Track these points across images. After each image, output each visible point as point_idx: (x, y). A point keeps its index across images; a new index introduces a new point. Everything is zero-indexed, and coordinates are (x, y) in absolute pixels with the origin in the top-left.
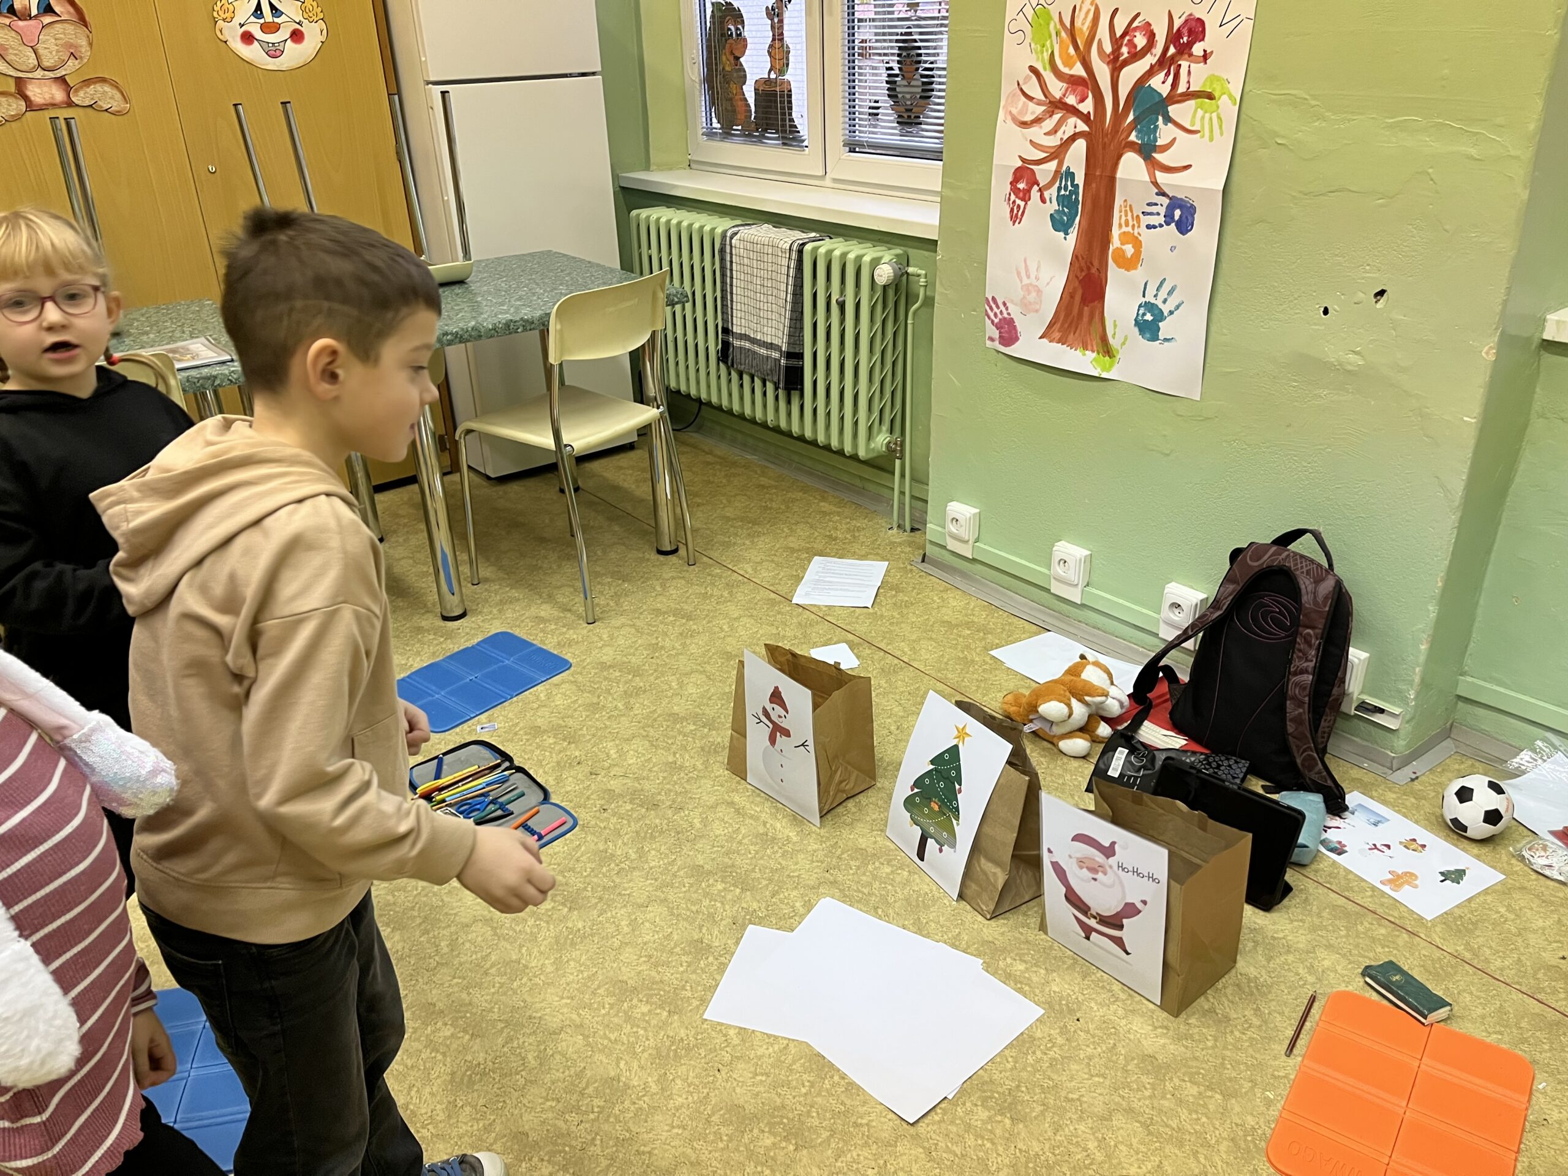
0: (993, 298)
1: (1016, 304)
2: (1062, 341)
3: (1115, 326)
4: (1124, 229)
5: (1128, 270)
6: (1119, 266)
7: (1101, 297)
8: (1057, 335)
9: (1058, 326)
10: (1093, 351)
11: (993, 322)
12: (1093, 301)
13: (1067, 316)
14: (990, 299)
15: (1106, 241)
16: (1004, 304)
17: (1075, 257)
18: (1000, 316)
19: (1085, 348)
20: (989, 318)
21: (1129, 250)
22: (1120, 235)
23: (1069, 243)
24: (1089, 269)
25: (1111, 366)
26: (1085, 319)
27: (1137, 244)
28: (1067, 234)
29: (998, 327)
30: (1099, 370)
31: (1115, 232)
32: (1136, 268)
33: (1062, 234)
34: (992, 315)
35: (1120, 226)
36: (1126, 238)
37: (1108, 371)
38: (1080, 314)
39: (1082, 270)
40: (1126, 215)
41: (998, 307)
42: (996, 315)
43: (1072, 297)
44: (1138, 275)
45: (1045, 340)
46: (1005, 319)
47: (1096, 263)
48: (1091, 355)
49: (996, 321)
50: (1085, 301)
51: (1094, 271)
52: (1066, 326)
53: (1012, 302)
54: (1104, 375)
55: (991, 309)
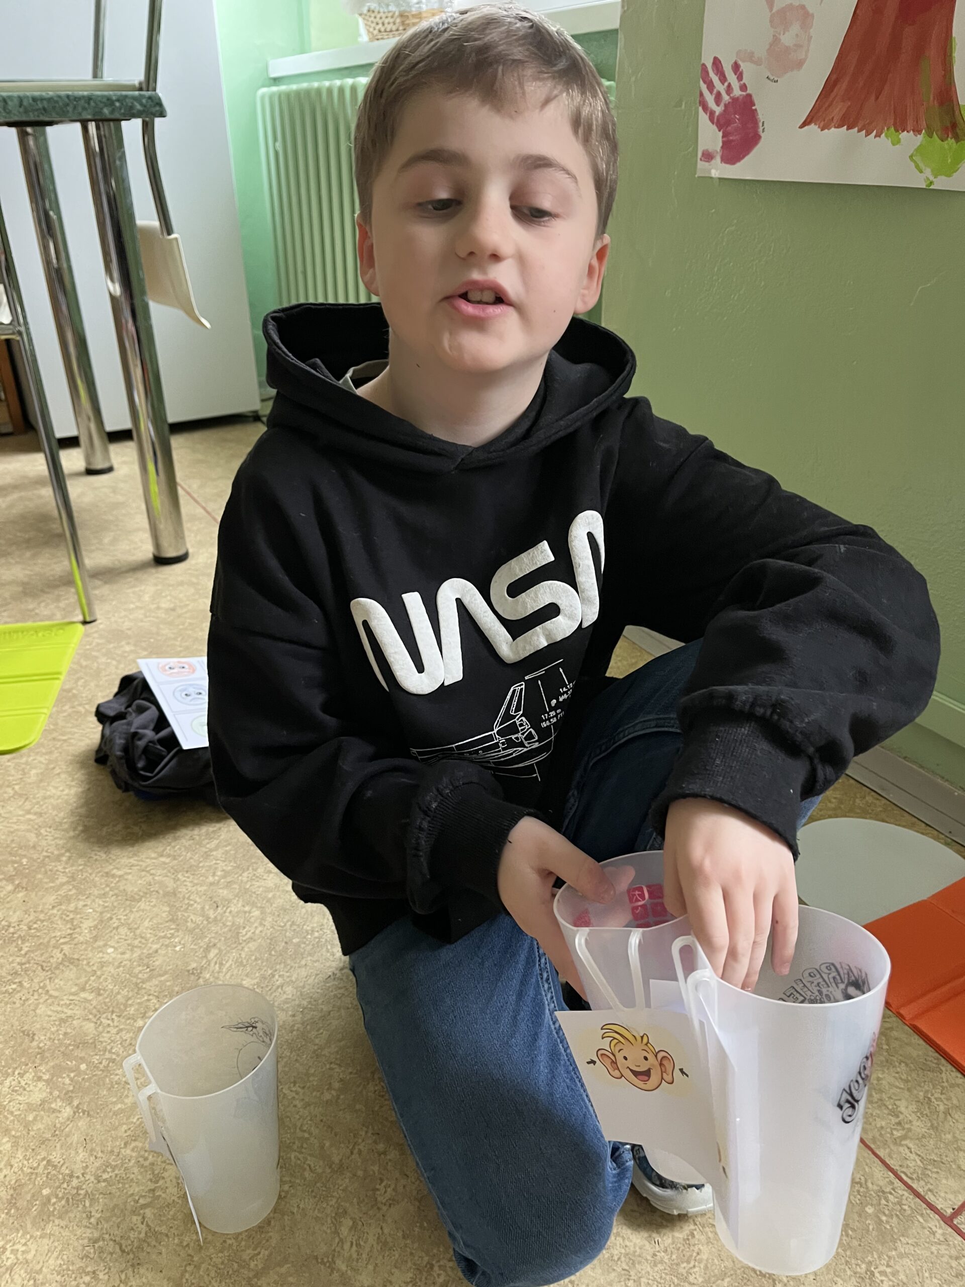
0: (717, 62)
1: (758, 63)
2: (848, 121)
8: (838, 110)
9: (843, 85)
10: (918, 131)
11: (712, 114)
13: (863, 61)
14: (709, 66)
16: (736, 67)
18: (726, 98)
19: (901, 126)
20: (705, 108)
25: (956, 157)
26: (906, 58)
29: (721, 123)
30: (928, 172)
34: (710, 99)
37: (950, 171)
38: (895, 46)
41: (723, 79)
42: (718, 98)
45: (813, 127)
46: (735, 100)
48: (911, 141)
49: (718, 110)
52: (860, 82)
53: (751, 57)
54: (941, 183)
55: (710, 86)
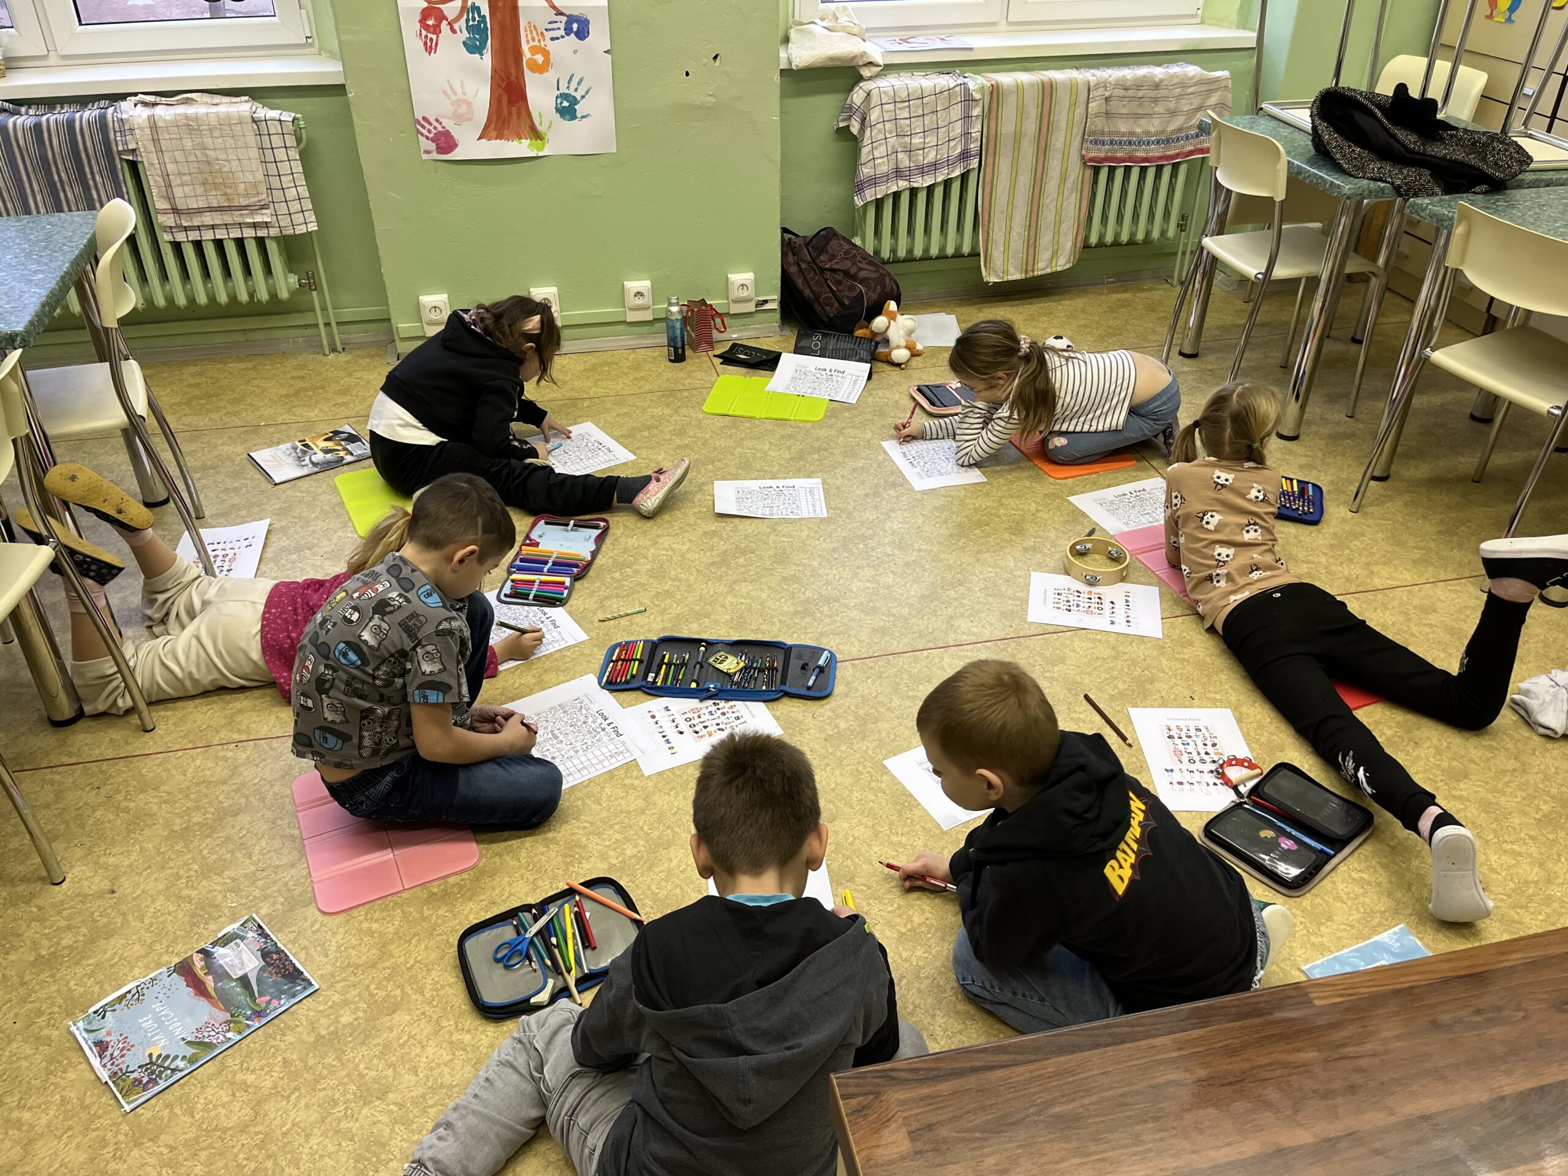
0: (424, 118)
1: (449, 118)
2: (498, 137)
3: (541, 116)
4: (532, 44)
5: (541, 73)
6: (534, 72)
7: (523, 97)
8: (494, 134)
9: (493, 126)
10: (527, 139)
11: (427, 138)
12: (517, 102)
13: (498, 118)
14: (421, 120)
15: (518, 54)
16: (437, 120)
17: (494, 71)
18: (434, 131)
19: (519, 138)
20: (422, 135)
21: (539, 58)
22: (530, 49)
23: (486, 61)
24: (509, 78)
25: (543, 146)
26: (515, 117)
27: (546, 53)
28: (481, 54)
29: (433, 140)
30: (536, 151)
31: (525, 47)
32: (547, 71)
33: (477, 56)
34: (425, 132)
35: (528, 42)
36: (534, 50)
37: (542, 150)
38: (510, 113)
39: (503, 80)
40: (531, 33)
41: (430, 124)
42: (429, 131)
43: (499, 101)
44: (551, 76)
45: (483, 141)
46: (440, 132)
47: (513, 72)
48: (526, 142)
49: (431, 136)
50: (511, 103)
51: (513, 78)
52: (500, 125)
53: (445, 117)
54: (541, 154)
55: (423, 127)
